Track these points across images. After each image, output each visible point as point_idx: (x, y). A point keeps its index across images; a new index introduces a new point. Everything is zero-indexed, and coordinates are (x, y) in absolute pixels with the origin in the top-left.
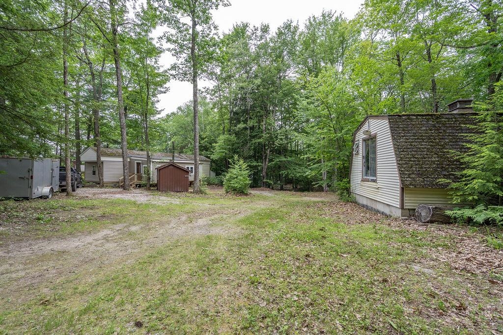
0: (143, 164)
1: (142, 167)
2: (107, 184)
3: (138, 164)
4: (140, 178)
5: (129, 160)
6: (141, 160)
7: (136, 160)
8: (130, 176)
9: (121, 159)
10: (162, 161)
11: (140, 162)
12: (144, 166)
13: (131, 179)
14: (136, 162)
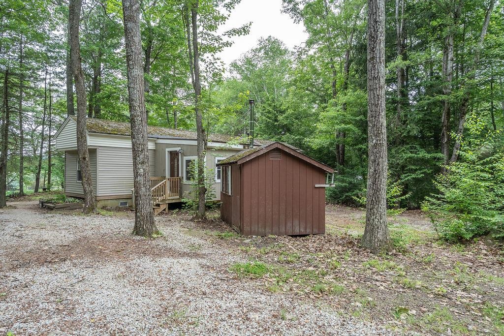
0: (183, 155)
1: (182, 161)
2: (106, 203)
3: (174, 155)
4: (177, 187)
5: (151, 146)
6: (178, 145)
7: (168, 145)
8: (155, 182)
9: (128, 144)
10: (227, 146)
11: (178, 149)
12: (186, 158)
13: (157, 190)
14: (167, 150)
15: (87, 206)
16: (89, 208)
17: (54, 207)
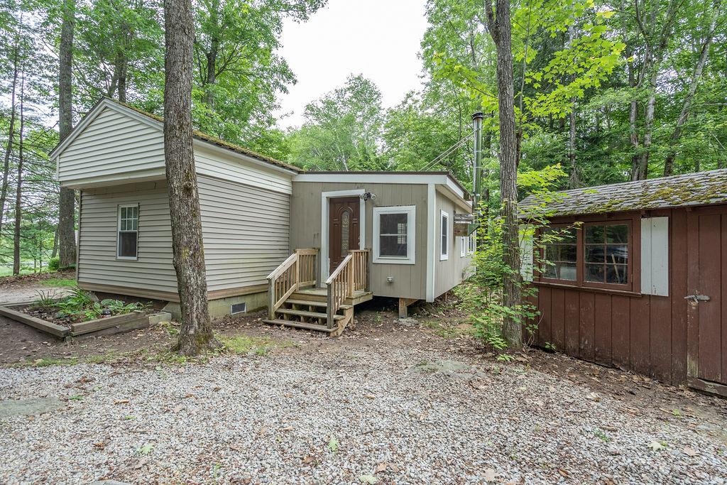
0: (373, 203)
1: (371, 216)
7: (329, 185)
11: (356, 192)
14: (325, 195)
15: (192, 332)
16: (197, 336)
17: (67, 333)
